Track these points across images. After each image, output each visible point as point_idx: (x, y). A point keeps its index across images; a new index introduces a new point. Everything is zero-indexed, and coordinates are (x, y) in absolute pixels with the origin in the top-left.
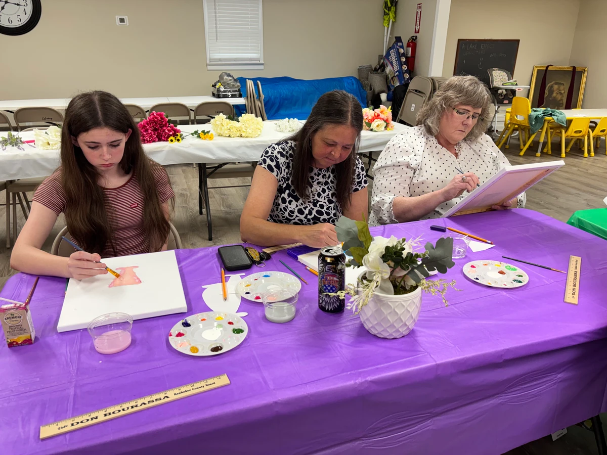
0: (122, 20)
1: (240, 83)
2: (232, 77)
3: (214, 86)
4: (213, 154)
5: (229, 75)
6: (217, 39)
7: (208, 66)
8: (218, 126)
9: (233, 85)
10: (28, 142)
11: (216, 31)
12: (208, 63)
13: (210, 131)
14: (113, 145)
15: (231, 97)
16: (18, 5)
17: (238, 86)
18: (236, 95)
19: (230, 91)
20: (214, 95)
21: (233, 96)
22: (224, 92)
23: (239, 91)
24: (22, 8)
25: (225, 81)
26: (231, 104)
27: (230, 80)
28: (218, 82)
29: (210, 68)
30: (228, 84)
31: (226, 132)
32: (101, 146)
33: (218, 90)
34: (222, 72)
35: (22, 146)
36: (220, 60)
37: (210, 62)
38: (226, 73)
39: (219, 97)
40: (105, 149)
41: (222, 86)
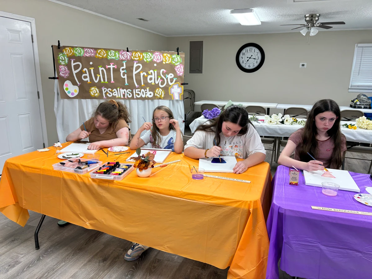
0: (303, 65)
1: (371, 101)
2: (367, 97)
3: (353, 101)
4: (355, 137)
5: (365, 96)
6: (359, 74)
7: (349, 90)
8: (361, 122)
9: (366, 101)
10: (261, 120)
11: (359, 70)
12: (350, 87)
13: (355, 125)
14: (332, 119)
15: (363, 108)
16: (255, 59)
17: (370, 102)
18: (367, 107)
19: (363, 105)
20: (351, 106)
21: (365, 108)
22: (359, 105)
23: (370, 105)
24: (256, 60)
25: (361, 98)
26: (363, 112)
27: (365, 98)
28: (356, 99)
29: (350, 91)
30: (363, 100)
31: (365, 126)
32: (326, 120)
33: (356, 104)
34: (359, 93)
35: (259, 121)
36: (358, 86)
37: (351, 87)
38: (363, 94)
39: (355, 107)
40: (327, 121)
41: (358, 102)
